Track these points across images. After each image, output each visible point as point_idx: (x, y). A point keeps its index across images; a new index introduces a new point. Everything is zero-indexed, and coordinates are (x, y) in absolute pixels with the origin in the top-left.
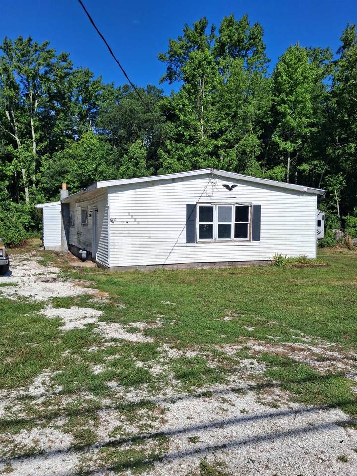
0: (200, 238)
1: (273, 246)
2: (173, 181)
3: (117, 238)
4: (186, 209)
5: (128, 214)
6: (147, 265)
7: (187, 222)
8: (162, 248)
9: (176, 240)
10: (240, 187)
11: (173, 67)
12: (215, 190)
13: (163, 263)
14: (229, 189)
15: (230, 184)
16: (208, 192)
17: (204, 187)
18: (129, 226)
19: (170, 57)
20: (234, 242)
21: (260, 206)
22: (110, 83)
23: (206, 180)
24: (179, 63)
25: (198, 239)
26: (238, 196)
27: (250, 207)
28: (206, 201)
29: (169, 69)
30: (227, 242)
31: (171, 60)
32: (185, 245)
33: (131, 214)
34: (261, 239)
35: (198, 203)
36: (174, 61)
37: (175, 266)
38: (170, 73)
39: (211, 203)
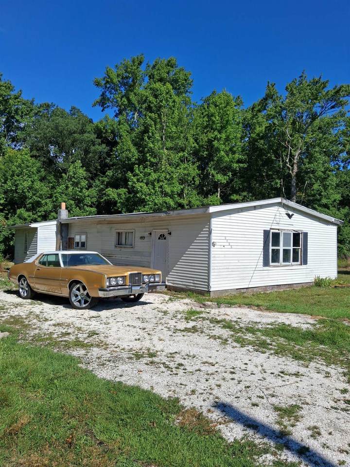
0: (272, 262)
1: (314, 269)
2: (255, 208)
3: (217, 262)
4: (263, 234)
5: (224, 238)
6: (237, 289)
7: (264, 247)
8: (247, 272)
9: (256, 264)
10: (296, 216)
11: (107, 94)
12: (281, 217)
13: (247, 287)
14: (290, 216)
15: (291, 213)
16: (277, 220)
17: (274, 214)
18: (225, 250)
19: (105, 84)
20: (292, 265)
21: (307, 233)
22: (31, 99)
23: (276, 208)
24: (113, 91)
25: (271, 264)
26: (295, 224)
27: (301, 234)
28: (275, 227)
29: (103, 95)
30: (288, 266)
31: (106, 87)
32: (262, 269)
33: (227, 238)
34: (308, 262)
35: (271, 229)
36: (108, 88)
37: (255, 289)
38: (104, 98)
39: (279, 230)
